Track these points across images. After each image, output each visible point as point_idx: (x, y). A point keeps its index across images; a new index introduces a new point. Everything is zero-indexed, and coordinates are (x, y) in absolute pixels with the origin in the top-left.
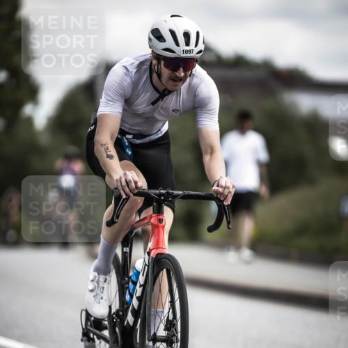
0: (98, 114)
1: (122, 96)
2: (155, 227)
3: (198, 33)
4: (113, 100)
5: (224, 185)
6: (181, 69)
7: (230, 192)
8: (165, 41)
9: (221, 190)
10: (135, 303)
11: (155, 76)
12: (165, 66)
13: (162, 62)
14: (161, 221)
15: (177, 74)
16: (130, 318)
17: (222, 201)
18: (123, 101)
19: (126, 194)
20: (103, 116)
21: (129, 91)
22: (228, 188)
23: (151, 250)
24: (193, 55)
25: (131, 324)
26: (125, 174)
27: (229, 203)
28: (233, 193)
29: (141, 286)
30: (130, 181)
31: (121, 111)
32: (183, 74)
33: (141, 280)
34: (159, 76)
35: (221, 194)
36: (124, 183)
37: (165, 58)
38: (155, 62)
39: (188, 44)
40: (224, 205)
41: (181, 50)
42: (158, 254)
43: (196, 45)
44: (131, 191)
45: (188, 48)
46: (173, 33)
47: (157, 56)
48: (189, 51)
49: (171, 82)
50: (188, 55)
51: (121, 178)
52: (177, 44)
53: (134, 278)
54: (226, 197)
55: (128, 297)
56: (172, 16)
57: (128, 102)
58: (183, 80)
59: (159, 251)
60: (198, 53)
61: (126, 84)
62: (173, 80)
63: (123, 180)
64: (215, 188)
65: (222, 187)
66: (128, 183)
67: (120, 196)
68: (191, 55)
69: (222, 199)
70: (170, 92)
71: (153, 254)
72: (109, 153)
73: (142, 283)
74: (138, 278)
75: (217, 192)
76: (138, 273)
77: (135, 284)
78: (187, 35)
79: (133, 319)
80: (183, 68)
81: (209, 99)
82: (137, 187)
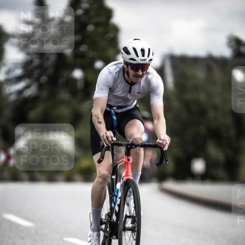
0: (94, 97)
1: (107, 86)
2: (126, 163)
3: (149, 49)
4: (102, 89)
5: (163, 139)
6: (140, 70)
7: (166, 143)
8: (130, 54)
9: (161, 142)
10: (117, 208)
11: (126, 75)
12: (131, 69)
13: (129, 66)
14: (129, 160)
15: (138, 73)
16: (114, 218)
17: (162, 148)
18: (108, 89)
19: (107, 144)
20: (97, 98)
21: (111, 84)
22: (165, 140)
23: (123, 177)
24: (147, 62)
25: (115, 220)
26: (106, 133)
27: (166, 149)
28: (168, 144)
29: (119, 198)
30: (108, 137)
31: (107, 95)
32: (141, 73)
33: (120, 194)
34: (128, 74)
35: (162, 144)
36: (105, 138)
37: (131, 64)
38: (125, 66)
39: (143, 55)
40: (163, 151)
41: (139, 59)
42: (127, 179)
43: (148, 56)
44: (109, 142)
45: (143, 58)
46: (135, 49)
47: (126, 63)
48: (144, 60)
49: (135, 78)
50: (143, 62)
51: (103, 135)
52: (137, 56)
53: (116, 194)
54: (164, 146)
55: (113, 205)
56: (135, 40)
57: (111, 90)
58: (141, 76)
59: (128, 178)
60: (149, 61)
61: (109, 79)
62: (136, 77)
63: (105, 136)
64: (158, 140)
65: (162, 140)
66: (107, 138)
67: (104, 145)
68: (145, 62)
69: (162, 147)
70: (134, 84)
71: (125, 179)
72: (99, 120)
73: (120, 196)
74: (118, 193)
75: (160, 143)
76: (118, 190)
77: (116, 197)
78: (143, 51)
79: (116, 218)
80: (142, 70)
81: (158, 87)
82: (113, 140)
